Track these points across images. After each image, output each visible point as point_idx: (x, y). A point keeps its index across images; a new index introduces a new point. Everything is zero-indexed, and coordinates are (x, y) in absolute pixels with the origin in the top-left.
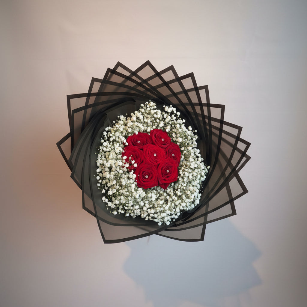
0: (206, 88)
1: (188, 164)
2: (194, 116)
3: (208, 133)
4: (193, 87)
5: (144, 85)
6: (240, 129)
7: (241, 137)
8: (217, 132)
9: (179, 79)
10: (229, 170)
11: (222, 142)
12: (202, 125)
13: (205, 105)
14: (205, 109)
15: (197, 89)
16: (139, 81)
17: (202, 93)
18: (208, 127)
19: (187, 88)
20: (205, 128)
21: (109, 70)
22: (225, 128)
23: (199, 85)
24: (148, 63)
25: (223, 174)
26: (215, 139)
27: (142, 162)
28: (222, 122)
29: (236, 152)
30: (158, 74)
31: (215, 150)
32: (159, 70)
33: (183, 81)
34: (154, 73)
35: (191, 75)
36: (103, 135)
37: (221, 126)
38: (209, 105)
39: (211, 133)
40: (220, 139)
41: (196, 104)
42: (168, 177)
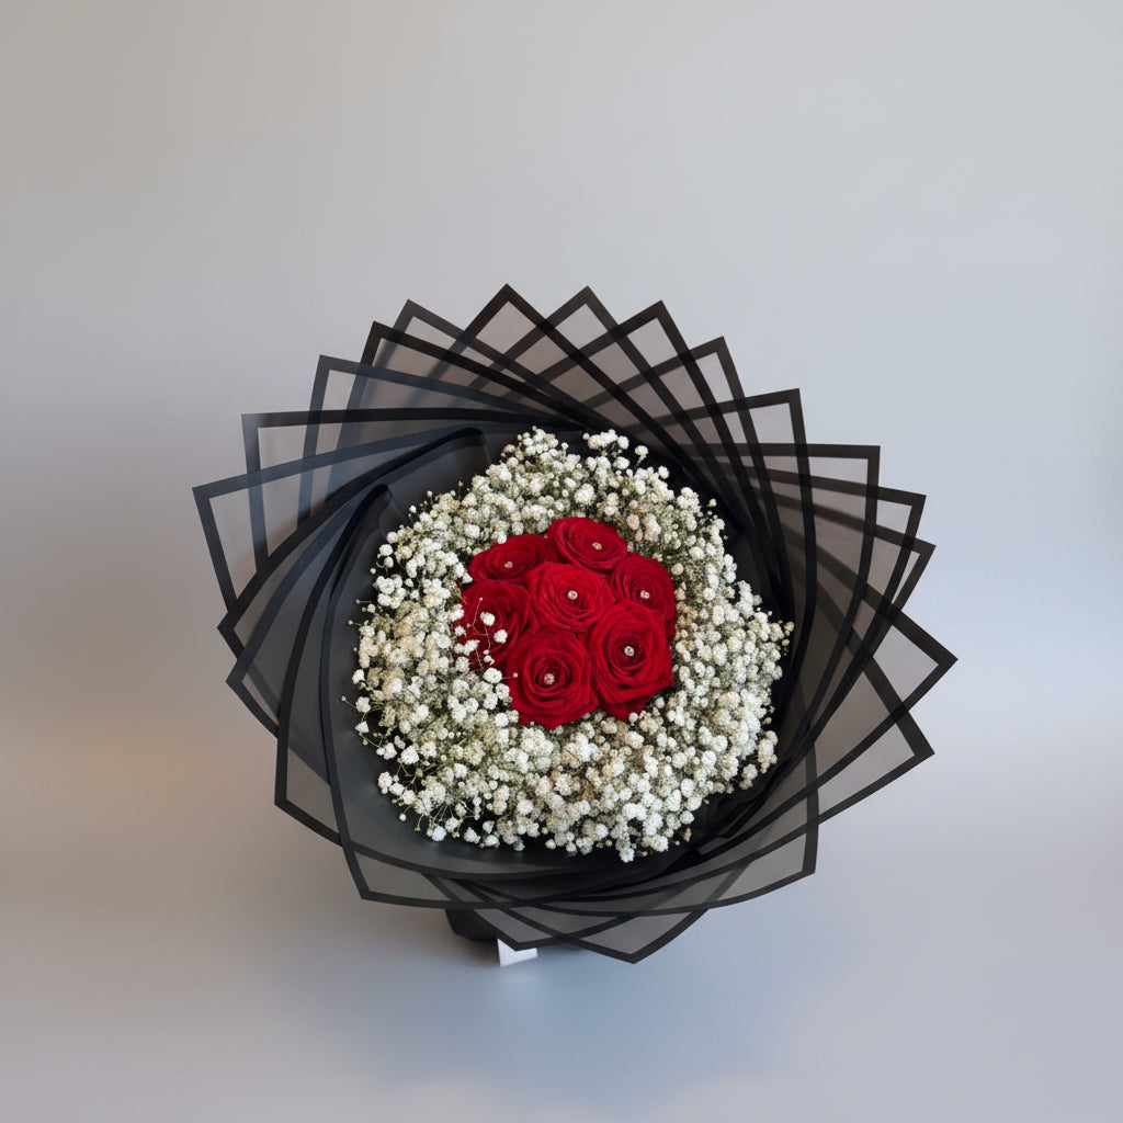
0: (718, 347)
1: (704, 614)
2: (698, 459)
3: (762, 504)
4: (674, 354)
5: (506, 372)
6: (871, 454)
7: (883, 483)
8: (794, 492)
9: (618, 334)
10: (867, 614)
11: (820, 523)
12: (733, 479)
13: (728, 407)
14: (732, 420)
15: (687, 358)
16: (487, 362)
17: (710, 367)
18: (755, 483)
19: (653, 360)
20: (747, 489)
21: (378, 330)
22: (819, 467)
23: (692, 343)
24: (507, 295)
25: (847, 634)
26: (792, 520)
27: (527, 626)
28: (802, 450)
29: (878, 543)
30: (546, 328)
31: (798, 557)
32: (546, 312)
33: (635, 337)
34: (530, 326)
35: (658, 312)
36: (379, 556)
37: (804, 466)
38: (742, 404)
39: (771, 499)
40: (810, 510)
41: (697, 413)
42: (633, 673)
